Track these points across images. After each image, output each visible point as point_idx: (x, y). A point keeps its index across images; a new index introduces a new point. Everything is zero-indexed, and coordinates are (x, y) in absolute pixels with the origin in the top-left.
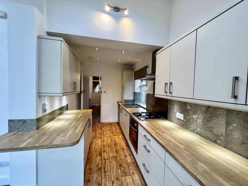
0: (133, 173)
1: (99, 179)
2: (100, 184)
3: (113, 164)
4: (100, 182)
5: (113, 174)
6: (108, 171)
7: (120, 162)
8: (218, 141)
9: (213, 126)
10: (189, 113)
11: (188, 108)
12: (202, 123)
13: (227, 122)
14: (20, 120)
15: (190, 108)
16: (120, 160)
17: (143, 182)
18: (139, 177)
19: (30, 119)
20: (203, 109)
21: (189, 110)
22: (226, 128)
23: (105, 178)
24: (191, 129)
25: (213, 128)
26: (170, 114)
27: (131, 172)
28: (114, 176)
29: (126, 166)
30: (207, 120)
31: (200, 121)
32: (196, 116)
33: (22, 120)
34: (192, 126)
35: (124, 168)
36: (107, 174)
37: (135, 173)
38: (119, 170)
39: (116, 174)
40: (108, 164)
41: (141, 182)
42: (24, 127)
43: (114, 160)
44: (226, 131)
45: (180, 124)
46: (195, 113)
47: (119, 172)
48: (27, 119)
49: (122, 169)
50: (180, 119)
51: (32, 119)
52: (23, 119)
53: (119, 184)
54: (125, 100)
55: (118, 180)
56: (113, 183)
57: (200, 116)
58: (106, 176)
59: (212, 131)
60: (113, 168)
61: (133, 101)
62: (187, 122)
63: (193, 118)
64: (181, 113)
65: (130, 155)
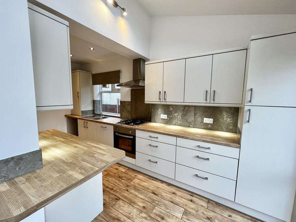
0: (136, 176)
1: (112, 196)
2: (117, 198)
3: (112, 180)
4: (116, 197)
5: (120, 186)
6: (114, 187)
7: (117, 175)
8: (191, 126)
9: (187, 118)
10: (172, 112)
11: (171, 110)
12: (181, 118)
13: (195, 114)
14: (9, 160)
15: (172, 109)
16: (115, 174)
17: (147, 177)
18: (142, 175)
19: (31, 153)
20: (182, 109)
21: (171, 111)
22: (194, 117)
23: (117, 192)
24: (173, 123)
25: (188, 119)
26: (154, 117)
27: (133, 176)
28: (123, 186)
29: (124, 175)
30: (184, 116)
31: (179, 117)
32: (177, 114)
33: (13, 158)
34: (174, 121)
35: (125, 177)
36: (114, 189)
37: (137, 175)
38: (123, 181)
39: (123, 184)
40: (106, 183)
41: (146, 177)
42: (20, 169)
43: (109, 177)
44: (194, 119)
45: (164, 123)
46: (176, 112)
47: (124, 182)
48: (24, 155)
49: (124, 178)
50: (164, 119)
51: (34, 152)
52: (15, 157)
53: (132, 188)
54: (82, 111)
55: (129, 186)
56: (127, 190)
57: (180, 113)
58: (116, 191)
59: (187, 121)
60: (116, 182)
61: (92, 111)
62: (170, 119)
63: (175, 116)
64: (164, 114)
65: (119, 166)
